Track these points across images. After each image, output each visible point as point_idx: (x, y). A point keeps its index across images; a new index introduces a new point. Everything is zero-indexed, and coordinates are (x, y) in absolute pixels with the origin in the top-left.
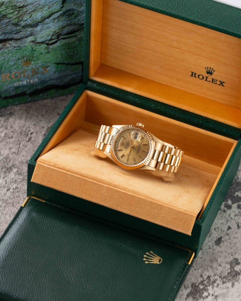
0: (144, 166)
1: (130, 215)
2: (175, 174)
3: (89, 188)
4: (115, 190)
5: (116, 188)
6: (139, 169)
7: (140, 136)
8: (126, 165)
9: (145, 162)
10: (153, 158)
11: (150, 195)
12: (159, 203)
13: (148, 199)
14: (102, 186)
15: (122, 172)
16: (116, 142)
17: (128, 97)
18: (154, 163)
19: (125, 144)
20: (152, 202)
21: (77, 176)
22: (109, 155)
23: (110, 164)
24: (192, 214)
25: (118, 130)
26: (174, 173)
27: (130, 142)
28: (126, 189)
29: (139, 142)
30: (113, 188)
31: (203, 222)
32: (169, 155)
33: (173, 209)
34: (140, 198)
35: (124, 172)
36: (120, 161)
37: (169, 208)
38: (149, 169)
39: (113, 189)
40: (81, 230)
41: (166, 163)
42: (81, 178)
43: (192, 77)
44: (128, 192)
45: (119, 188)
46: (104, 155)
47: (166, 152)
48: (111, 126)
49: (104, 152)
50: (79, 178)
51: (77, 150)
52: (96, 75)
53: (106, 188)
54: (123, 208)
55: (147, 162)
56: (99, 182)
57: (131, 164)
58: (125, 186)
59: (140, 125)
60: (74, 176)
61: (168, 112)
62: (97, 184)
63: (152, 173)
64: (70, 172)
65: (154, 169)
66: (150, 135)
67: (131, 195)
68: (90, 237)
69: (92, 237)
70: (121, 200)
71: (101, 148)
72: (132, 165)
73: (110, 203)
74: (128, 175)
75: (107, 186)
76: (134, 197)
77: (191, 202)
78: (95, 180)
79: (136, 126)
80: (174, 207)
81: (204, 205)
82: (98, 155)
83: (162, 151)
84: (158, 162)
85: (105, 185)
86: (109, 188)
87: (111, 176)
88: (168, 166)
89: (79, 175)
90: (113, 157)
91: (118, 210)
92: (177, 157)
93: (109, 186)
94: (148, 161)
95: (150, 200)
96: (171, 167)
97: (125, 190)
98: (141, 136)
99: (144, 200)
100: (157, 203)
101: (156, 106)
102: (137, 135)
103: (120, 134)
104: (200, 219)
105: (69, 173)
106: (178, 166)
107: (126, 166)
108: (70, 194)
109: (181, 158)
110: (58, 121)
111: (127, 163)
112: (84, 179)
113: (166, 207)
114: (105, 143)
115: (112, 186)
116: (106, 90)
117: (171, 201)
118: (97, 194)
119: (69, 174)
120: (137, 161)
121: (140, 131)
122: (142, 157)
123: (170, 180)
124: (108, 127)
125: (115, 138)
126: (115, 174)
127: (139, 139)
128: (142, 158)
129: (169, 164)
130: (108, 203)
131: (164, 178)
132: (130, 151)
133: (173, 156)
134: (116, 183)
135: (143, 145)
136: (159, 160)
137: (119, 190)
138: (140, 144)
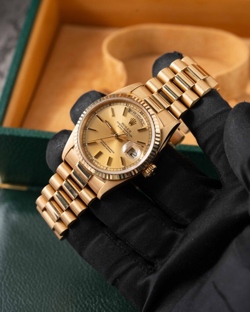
16: (142, 113)
19: (128, 126)
111: (95, 113)
138: (114, 153)
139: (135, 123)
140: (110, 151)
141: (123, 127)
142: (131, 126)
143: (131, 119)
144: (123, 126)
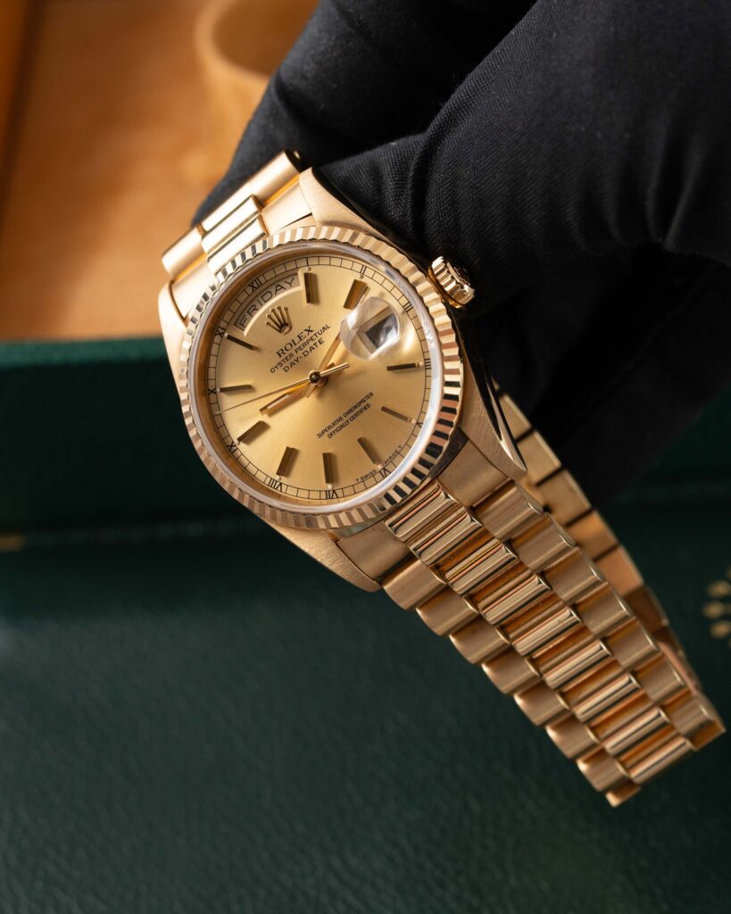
19: (291, 334)
138: (371, 395)
139: (284, 312)
140: (365, 408)
141: (291, 355)
142: (291, 328)
143: (268, 324)
144: (287, 353)
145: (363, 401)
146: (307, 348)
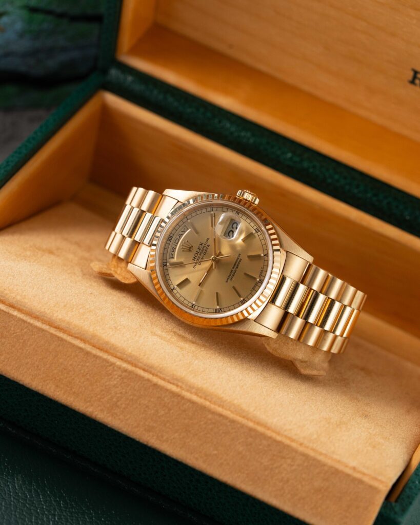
0: (246, 320)
1: (184, 462)
2: (333, 359)
3: (71, 365)
4: (148, 380)
5: (150, 376)
6: (227, 328)
7: (244, 228)
8: (192, 312)
9: (249, 309)
10: (273, 300)
11: (252, 409)
12: (279, 438)
13: (244, 421)
14: (110, 366)
15: (175, 332)
16: (169, 238)
17: (220, 122)
18: (273, 315)
19: (195, 250)
20: (255, 431)
21: (38, 324)
22: (143, 276)
23: (143, 304)
24: (376, 484)
25: (179, 204)
26: (330, 355)
27: (211, 242)
28: (183, 383)
29: (239, 248)
30: (142, 373)
31: (404, 510)
32: (321, 298)
33: (319, 461)
34: (220, 415)
35: (181, 332)
36: (174, 296)
37: (306, 456)
38: (257, 331)
39: (141, 378)
40: (30, 491)
41: (311, 320)
42: (49, 332)
43: (412, 86)
44: (188, 391)
45: (160, 378)
46: (128, 276)
47: (316, 286)
48: (160, 191)
49: (130, 265)
50: (43, 330)
51: (51, 252)
52: (135, 51)
53: (120, 373)
54: (165, 438)
55: (254, 310)
56: (101, 349)
57: (204, 310)
58: (181, 373)
59: (248, 196)
60: (29, 323)
61: (329, 181)
62: (96, 357)
63: (266, 346)
64: (19, 310)
65: (273, 335)
66: (273, 231)
67: (194, 403)
68: (54, 515)
69: (60, 516)
70: (162, 413)
71: (122, 254)
72: (208, 313)
73: (127, 420)
74: (193, 343)
75: (125, 365)
76: (203, 408)
77: (374, 447)
78: (90, 344)
79: (236, 198)
80: (321, 454)
81: (411, 460)
82: (110, 275)
83: (302, 282)
84: (286, 314)
85: (119, 363)
86: (131, 372)
87: (140, 337)
88: (317, 330)
89: (44, 321)
90: (155, 282)
91: (150, 445)
92: (345, 306)
93: (130, 368)
94: (259, 307)
95: (251, 424)
96: (324, 333)
97: (177, 386)
98: (247, 229)
99: (233, 422)
100: (270, 438)
101: (297, 159)
102: (235, 225)
103: (185, 216)
104: (396, 501)
105: (15, 313)
106: (345, 335)
107: (190, 314)
108: (9, 377)
109: (355, 311)
110: (8, 162)
111: (192, 307)
112: (58, 337)
113: (296, 451)
114: (137, 238)
115: (140, 368)
116: (161, 97)
117: (315, 436)
118: (90, 388)
119: (16, 317)
120: (224, 304)
121: (245, 214)
122: (241, 292)
123: (315, 372)
124: (151, 193)
125: (168, 226)
126: (154, 334)
127: (238, 238)
128: (240, 296)
129: (319, 324)
130: (121, 417)
131: (298, 365)
132: (209, 271)
133: (332, 303)
134: (153, 359)
135: (249, 257)
136: (292, 309)
137: (161, 383)
138: (240, 255)
139: (188, 243)
140: (240, 261)
141: (199, 258)
142: (193, 247)
143: (183, 251)
144: (197, 258)
145: (238, 259)
146: (204, 251)
